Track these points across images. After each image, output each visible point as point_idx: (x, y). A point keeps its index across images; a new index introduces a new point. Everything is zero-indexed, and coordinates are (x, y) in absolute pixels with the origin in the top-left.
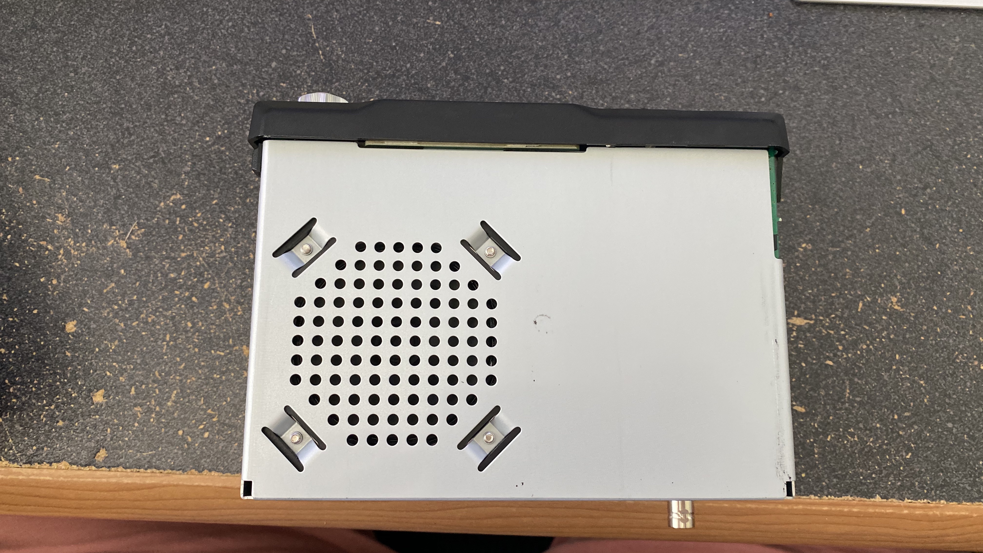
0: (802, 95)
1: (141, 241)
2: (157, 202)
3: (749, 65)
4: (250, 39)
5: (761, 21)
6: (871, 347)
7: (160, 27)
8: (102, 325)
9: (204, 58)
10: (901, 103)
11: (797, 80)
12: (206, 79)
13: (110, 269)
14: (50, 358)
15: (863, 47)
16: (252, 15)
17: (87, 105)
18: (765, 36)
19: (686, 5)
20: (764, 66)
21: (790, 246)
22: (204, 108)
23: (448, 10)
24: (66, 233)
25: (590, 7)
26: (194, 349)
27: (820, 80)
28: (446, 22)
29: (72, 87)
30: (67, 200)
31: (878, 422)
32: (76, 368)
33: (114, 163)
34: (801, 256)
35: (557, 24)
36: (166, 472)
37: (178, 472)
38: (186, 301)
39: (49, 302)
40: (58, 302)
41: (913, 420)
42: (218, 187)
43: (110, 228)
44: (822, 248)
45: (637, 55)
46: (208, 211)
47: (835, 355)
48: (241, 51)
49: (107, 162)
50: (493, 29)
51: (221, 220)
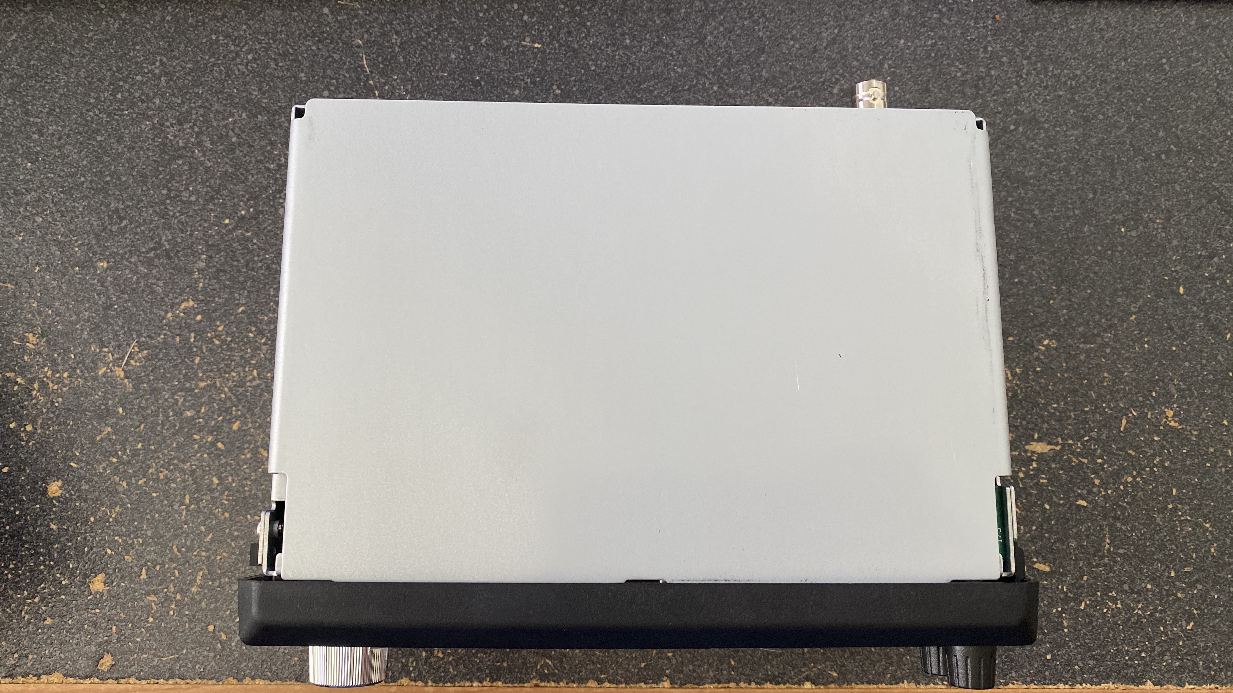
0: (1042, 131)
1: (144, 367)
2: (162, 313)
3: (968, 91)
4: (278, 77)
5: (984, 27)
6: (1139, 479)
7: (154, 64)
8: (98, 485)
9: (216, 106)
10: (1177, 136)
11: (1033, 110)
12: (221, 137)
13: (103, 407)
14: (29, 533)
15: (1126, 60)
16: (280, 43)
17: (59, 179)
18: (990, 49)
19: (881, 8)
20: (989, 91)
21: (1027, 344)
22: (220, 178)
23: (551, 27)
24: (41, 360)
25: (746, 15)
26: (223, 514)
27: (1066, 108)
28: (548, 45)
29: (37, 153)
30: (39, 313)
31: (1148, 582)
32: (65, 545)
33: (101, 260)
34: (1042, 357)
35: (701, 42)
36: (194, 682)
37: (210, 682)
38: (209, 448)
39: (23, 457)
40: (35, 456)
41: (1197, 577)
42: (244, 289)
43: (101, 351)
44: (1070, 346)
45: (813, 83)
46: (232, 323)
47: (1090, 492)
48: (266, 96)
49: (91, 259)
50: (613, 51)
51: (251, 335)
